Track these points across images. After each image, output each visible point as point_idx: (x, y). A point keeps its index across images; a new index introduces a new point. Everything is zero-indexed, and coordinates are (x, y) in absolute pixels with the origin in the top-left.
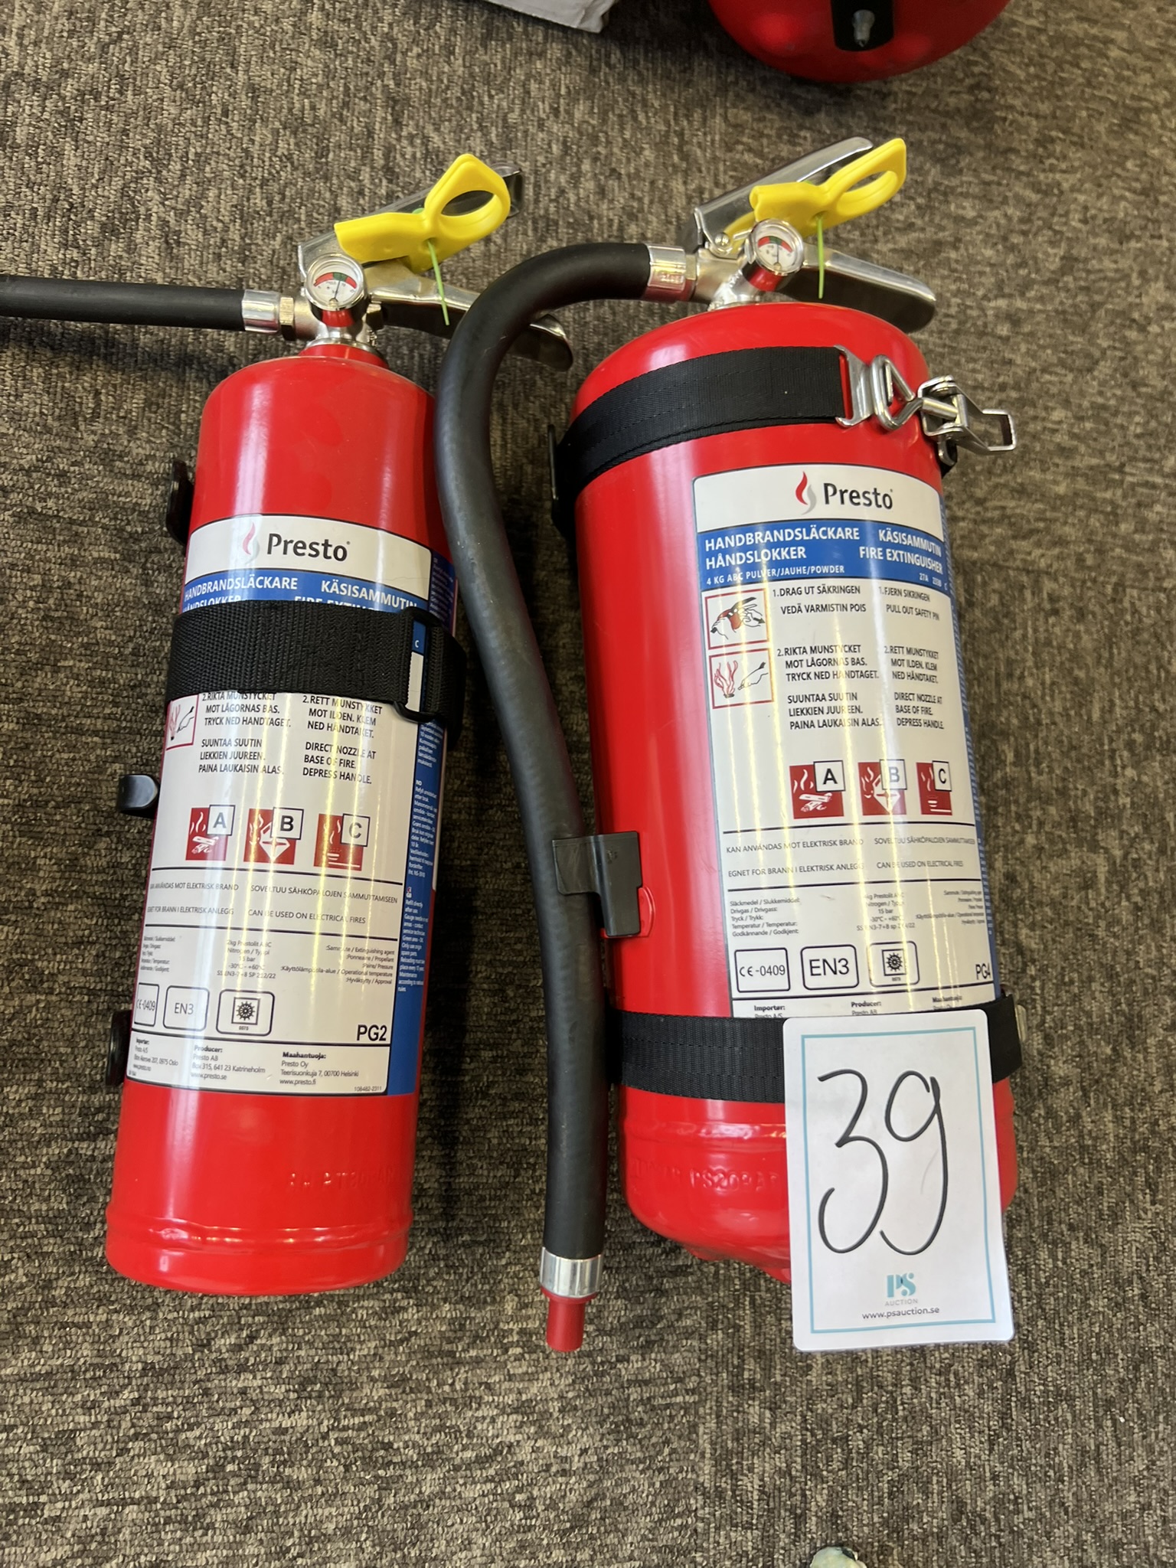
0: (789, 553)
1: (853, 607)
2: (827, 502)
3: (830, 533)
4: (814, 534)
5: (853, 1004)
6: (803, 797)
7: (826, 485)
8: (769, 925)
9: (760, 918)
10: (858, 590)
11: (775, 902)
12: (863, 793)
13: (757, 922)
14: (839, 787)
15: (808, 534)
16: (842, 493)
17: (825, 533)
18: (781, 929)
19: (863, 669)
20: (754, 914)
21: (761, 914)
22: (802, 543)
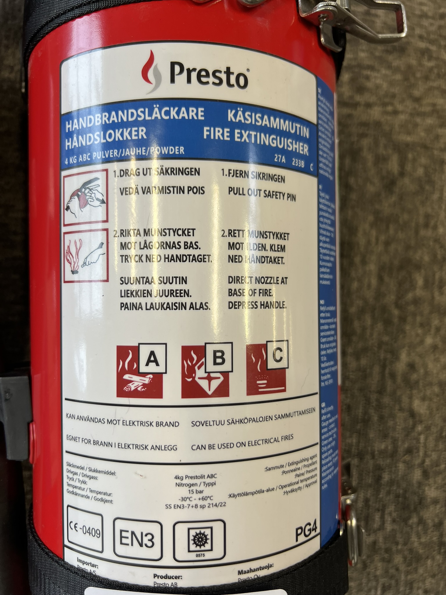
0: (130, 134)
1: (190, 189)
2: (173, 80)
3: (173, 113)
4: (156, 114)
5: (155, 576)
6: (126, 377)
7: (173, 64)
8: (91, 491)
9: (84, 482)
10: (198, 172)
11: (95, 471)
12: (184, 376)
13: (83, 486)
14: (160, 369)
15: (150, 114)
16: (189, 71)
17: (168, 113)
18: (99, 496)
19: (196, 252)
20: (81, 478)
21: (87, 479)
22: (145, 123)
